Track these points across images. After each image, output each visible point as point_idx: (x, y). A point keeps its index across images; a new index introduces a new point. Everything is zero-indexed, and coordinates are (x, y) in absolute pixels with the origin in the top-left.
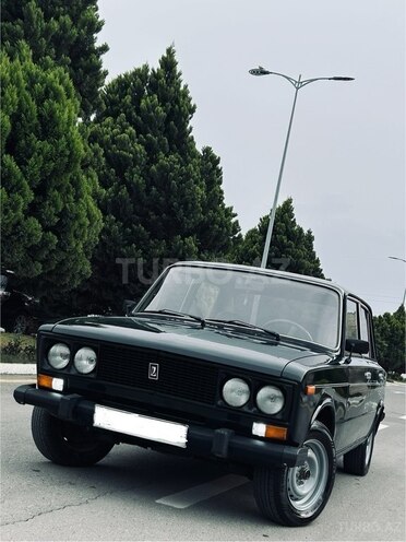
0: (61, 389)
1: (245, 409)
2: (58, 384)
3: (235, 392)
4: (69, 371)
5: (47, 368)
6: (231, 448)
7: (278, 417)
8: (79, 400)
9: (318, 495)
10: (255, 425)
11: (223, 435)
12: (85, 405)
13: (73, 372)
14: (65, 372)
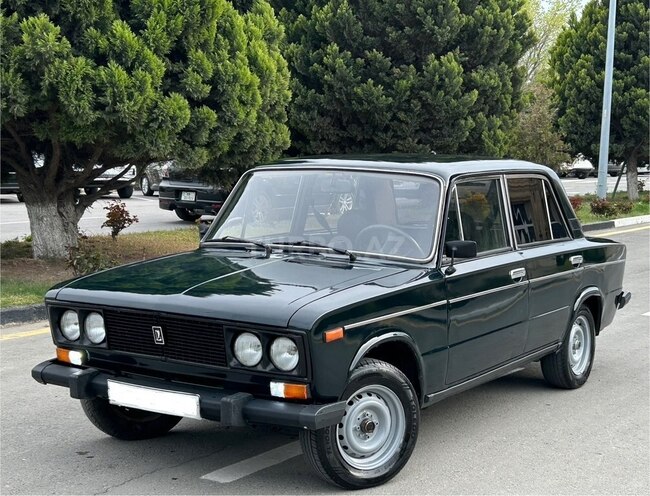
0: (79, 363)
1: (260, 368)
2: (76, 357)
3: (248, 350)
4: (82, 342)
5: (63, 340)
6: (245, 415)
7: (295, 373)
8: (93, 376)
10: (272, 385)
11: (229, 403)
12: (98, 381)
13: (86, 344)
14: (77, 343)
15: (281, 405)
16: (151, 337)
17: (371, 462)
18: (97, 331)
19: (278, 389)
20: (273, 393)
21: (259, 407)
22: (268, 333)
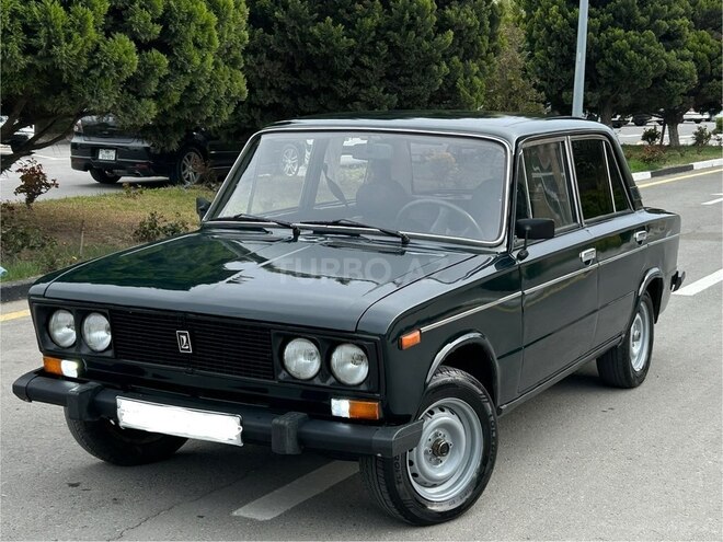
0: (75, 375)
1: (317, 382)
2: (70, 368)
3: (301, 359)
4: (78, 350)
5: (52, 347)
6: (301, 440)
7: (363, 388)
8: (96, 391)
9: (471, 473)
10: (334, 402)
12: (103, 398)
13: (85, 351)
14: (73, 351)
15: (346, 427)
16: (174, 344)
17: (443, 492)
18: (99, 335)
19: (341, 407)
20: (335, 412)
21: (316, 430)
22: (327, 338)
